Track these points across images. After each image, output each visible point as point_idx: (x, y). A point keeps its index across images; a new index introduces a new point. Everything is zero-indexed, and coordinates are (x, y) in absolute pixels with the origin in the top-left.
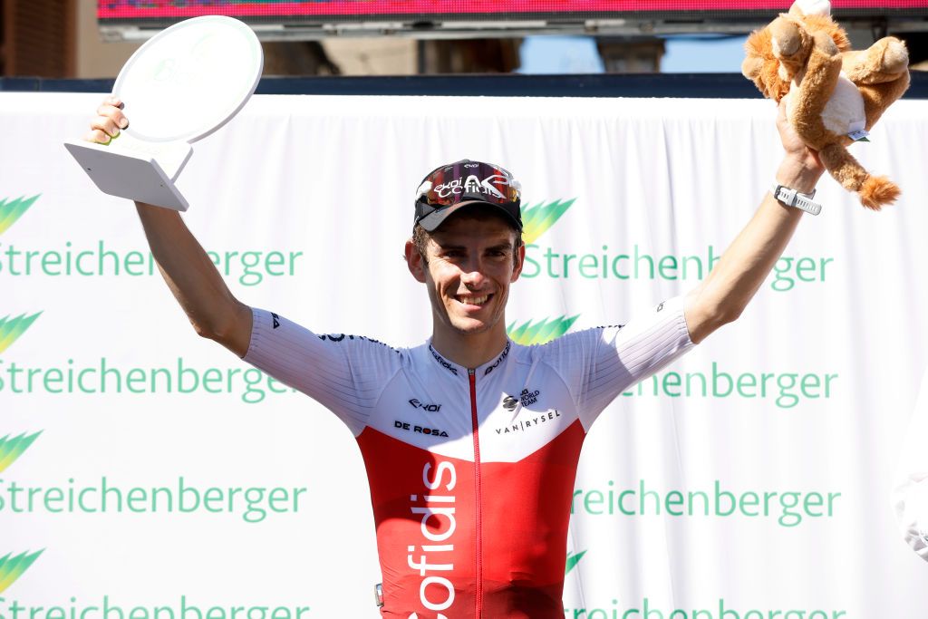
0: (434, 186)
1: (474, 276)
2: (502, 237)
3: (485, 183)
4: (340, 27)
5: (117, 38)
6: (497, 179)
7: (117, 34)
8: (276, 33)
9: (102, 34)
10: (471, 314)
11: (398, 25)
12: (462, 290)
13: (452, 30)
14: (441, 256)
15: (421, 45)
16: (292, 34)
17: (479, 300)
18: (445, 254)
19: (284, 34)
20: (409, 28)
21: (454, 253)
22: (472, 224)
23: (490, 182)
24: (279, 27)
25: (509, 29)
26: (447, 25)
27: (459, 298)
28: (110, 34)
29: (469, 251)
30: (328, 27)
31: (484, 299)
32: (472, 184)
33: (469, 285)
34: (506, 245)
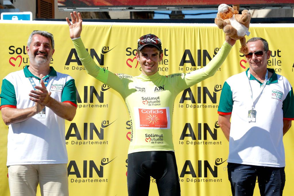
0: (140, 40)
1: (149, 60)
2: (156, 52)
3: (152, 40)
4: (112, 8)
5: (62, 10)
6: (154, 39)
7: (62, 9)
8: (98, 10)
9: (59, 9)
10: (149, 69)
11: (125, 8)
12: (147, 64)
13: (137, 9)
14: (142, 56)
15: (131, 12)
16: (102, 10)
17: (150, 66)
18: (143, 56)
19: (100, 10)
20: (128, 9)
21: (145, 55)
22: (149, 49)
23: (153, 39)
24: (99, 8)
25: (149, 9)
26: (136, 8)
27: (146, 65)
28: (61, 9)
29: (148, 55)
30: (109, 8)
31: (152, 66)
32: (149, 40)
33: (148, 63)
34: (157, 53)
